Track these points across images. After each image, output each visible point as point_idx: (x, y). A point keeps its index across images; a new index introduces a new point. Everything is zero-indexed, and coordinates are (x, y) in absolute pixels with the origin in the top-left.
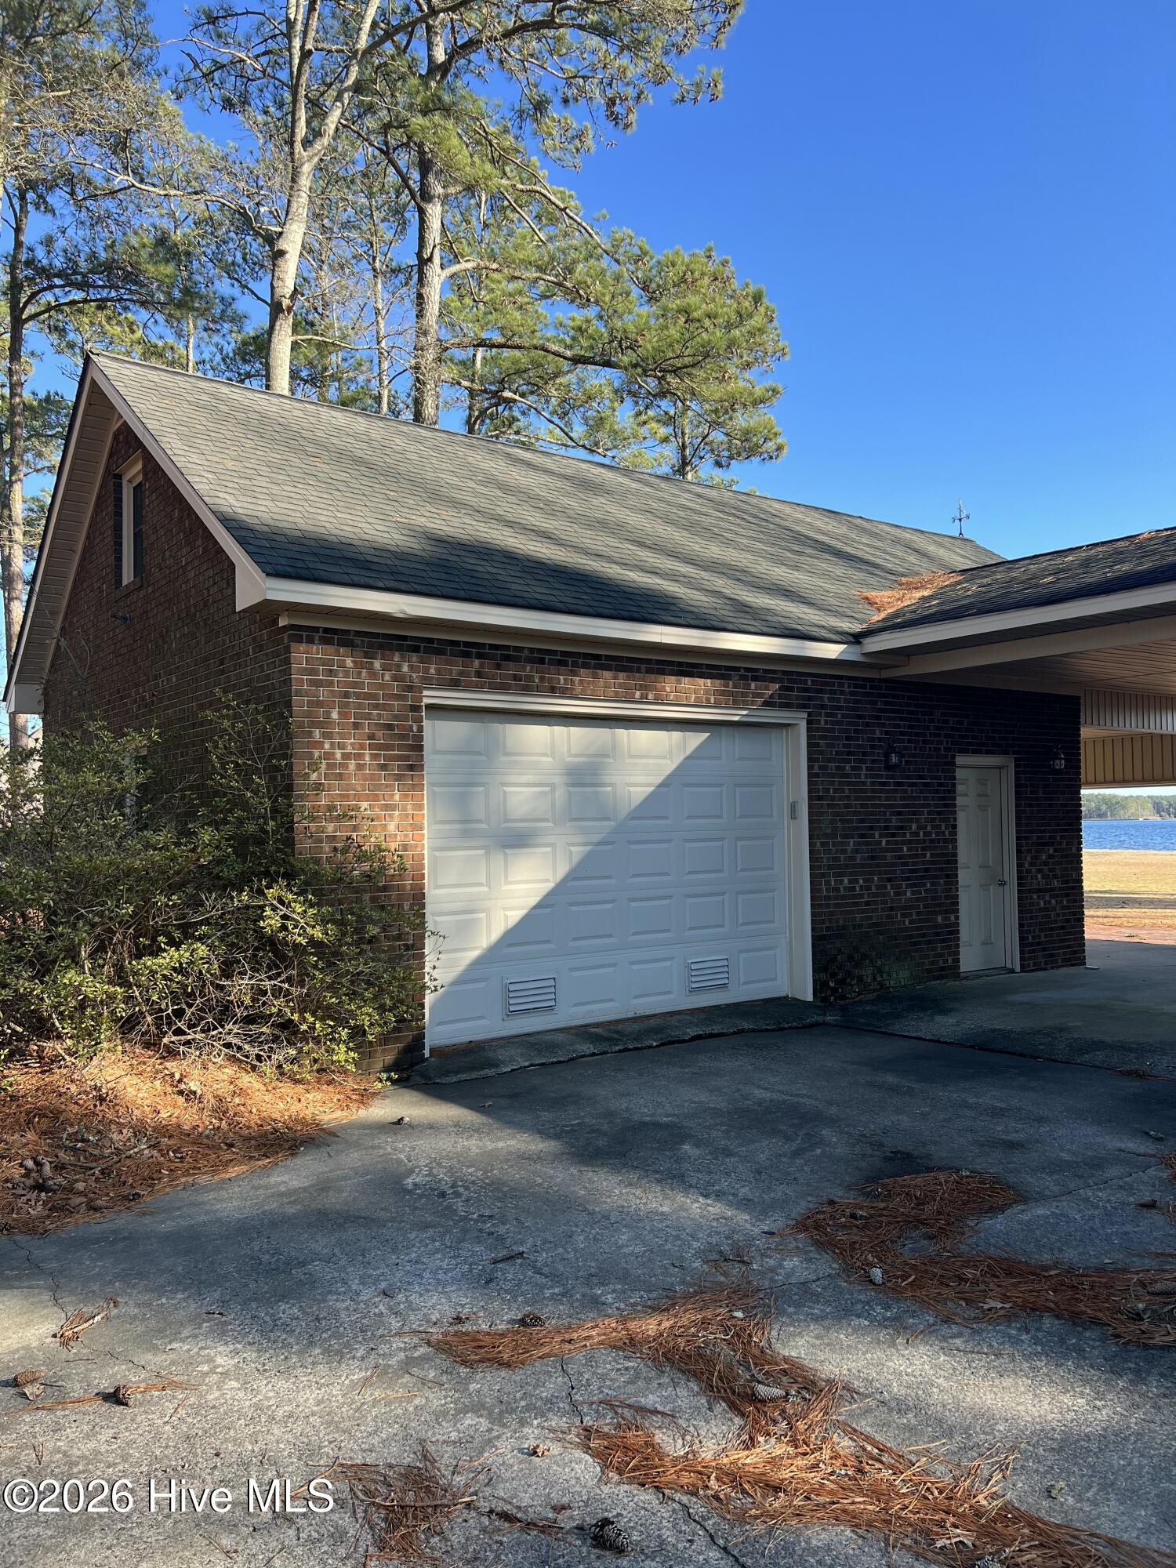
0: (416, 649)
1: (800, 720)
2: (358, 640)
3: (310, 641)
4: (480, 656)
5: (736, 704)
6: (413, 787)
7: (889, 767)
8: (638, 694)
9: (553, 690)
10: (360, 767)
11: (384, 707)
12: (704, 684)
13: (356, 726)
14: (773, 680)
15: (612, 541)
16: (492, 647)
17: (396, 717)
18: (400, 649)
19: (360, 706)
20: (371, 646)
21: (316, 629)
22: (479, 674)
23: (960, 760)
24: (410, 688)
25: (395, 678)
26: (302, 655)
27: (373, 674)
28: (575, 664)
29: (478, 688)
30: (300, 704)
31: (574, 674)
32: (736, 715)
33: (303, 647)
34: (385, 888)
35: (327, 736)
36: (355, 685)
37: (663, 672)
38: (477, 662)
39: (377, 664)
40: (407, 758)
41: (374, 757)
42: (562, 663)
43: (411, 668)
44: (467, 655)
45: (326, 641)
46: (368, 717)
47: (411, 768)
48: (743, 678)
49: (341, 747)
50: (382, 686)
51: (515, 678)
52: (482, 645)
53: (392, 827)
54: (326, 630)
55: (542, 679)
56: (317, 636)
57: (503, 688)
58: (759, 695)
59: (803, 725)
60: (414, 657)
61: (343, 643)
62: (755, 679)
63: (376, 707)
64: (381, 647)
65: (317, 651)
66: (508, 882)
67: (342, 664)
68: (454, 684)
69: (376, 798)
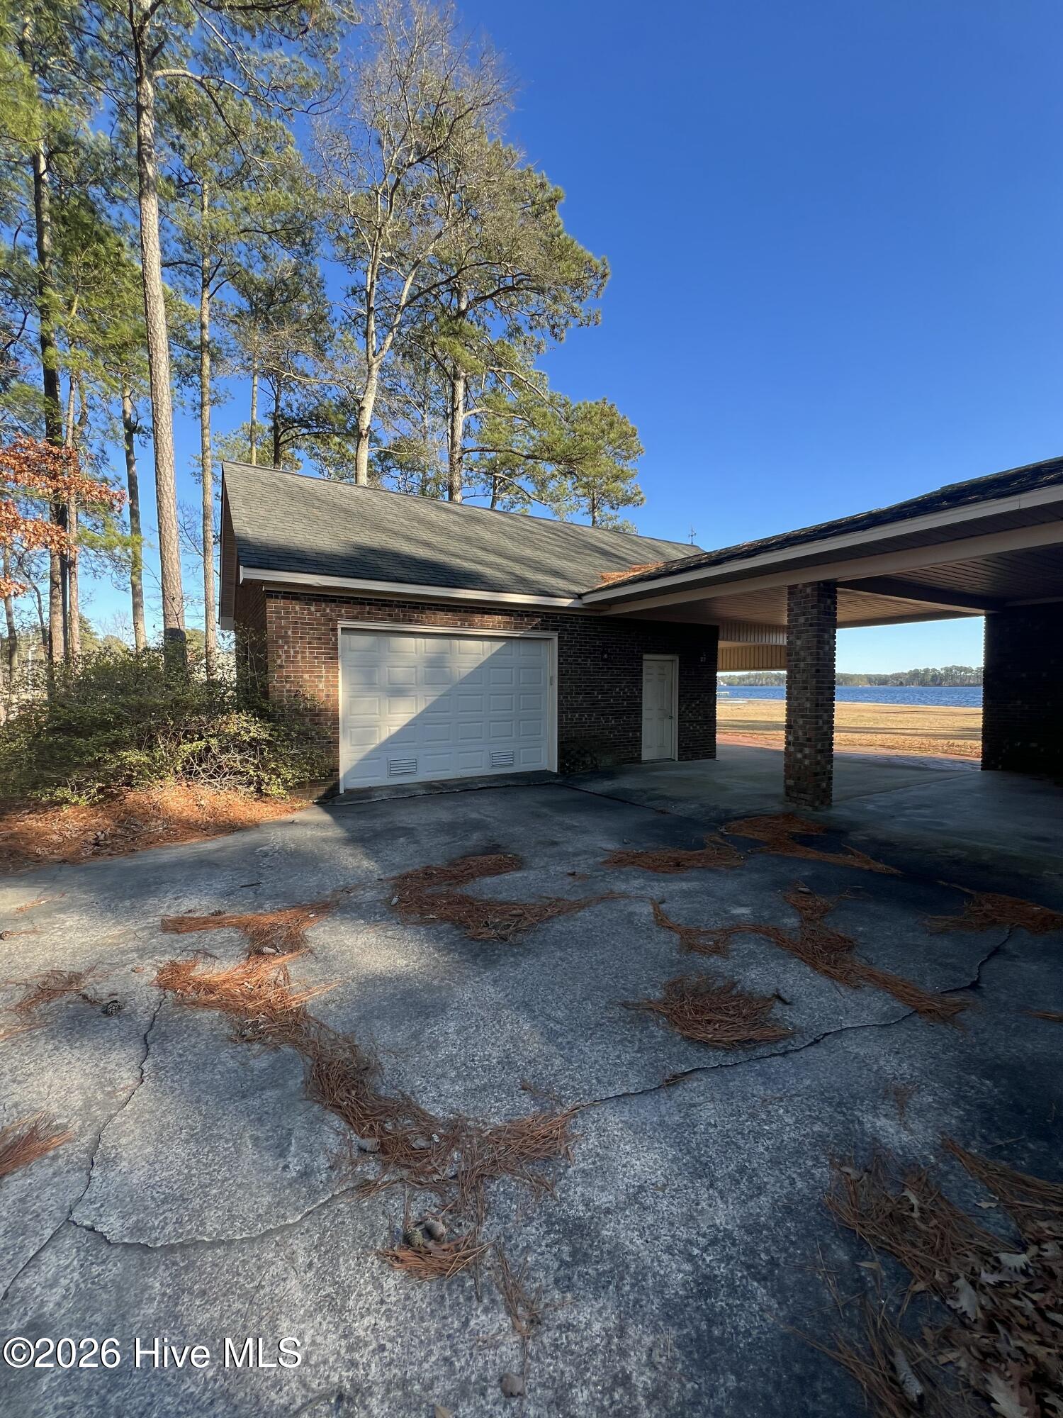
0: (334, 601)
1: (554, 636)
2: (302, 597)
3: (277, 597)
4: (369, 604)
5: (516, 628)
6: (332, 667)
7: (604, 660)
8: (459, 623)
9: (411, 621)
10: (304, 658)
11: (316, 629)
12: (498, 618)
13: (301, 638)
14: (538, 617)
15: (467, 547)
16: (376, 600)
17: (323, 634)
18: (325, 601)
19: (303, 629)
20: (309, 600)
21: (280, 592)
22: (369, 613)
23: (646, 657)
24: (331, 620)
25: (322, 615)
26: (272, 605)
27: (310, 613)
28: (423, 608)
29: (369, 620)
30: (272, 628)
31: (422, 613)
32: (518, 634)
33: (272, 600)
34: (317, 715)
35: (286, 643)
36: (300, 618)
37: (473, 612)
38: (368, 608)
39: (313, 609)
40: (329, 653)
41: (311, 653)
42: (415, 608)
43: (331, 610)
44: (364, 604)
45: (284, 598)
46: (308, 633)
47: (331, 658)
48: (519, 615)
49: (294, 648)
50: (315, 619)
51: (389, 615)
52: (371, 599)
53: (321, 686)
54: (285, 593)
55: (404, 616)
56: (280, 595)
57: (383, 620)
58: (530, 624)
59: (556, 639)
60: (333, 605)
61: (293, 599)
62: (527, 616)
63: (312, 629)
64: (315, 600)
65: (281, 603)
66: (390, 713)
67: (294, 609)
68: (355, 618)
69: (312, 672)
